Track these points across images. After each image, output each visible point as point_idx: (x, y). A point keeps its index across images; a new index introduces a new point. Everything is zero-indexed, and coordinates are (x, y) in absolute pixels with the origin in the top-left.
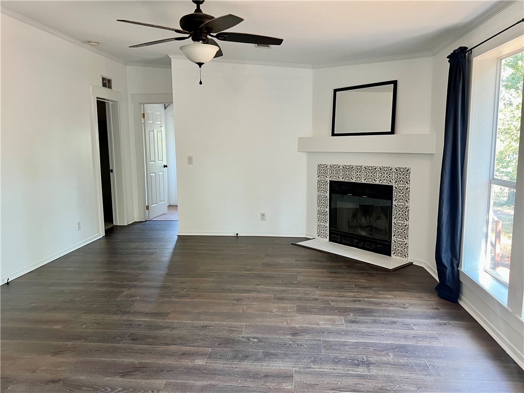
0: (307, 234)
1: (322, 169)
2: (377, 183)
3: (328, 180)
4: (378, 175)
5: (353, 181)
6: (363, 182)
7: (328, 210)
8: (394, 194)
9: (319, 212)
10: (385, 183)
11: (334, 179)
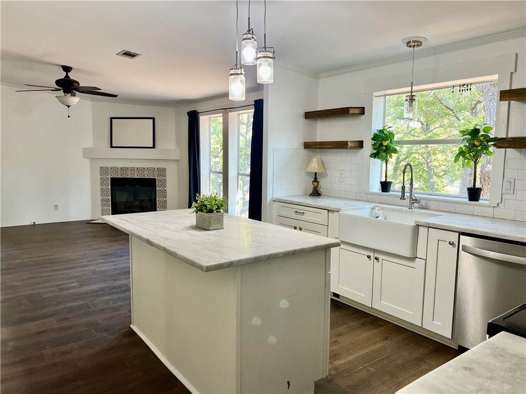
0: (92, 217)
1: (103, 170)
2: (146, 177)
3: (109, 177)
4: (146, 172)
5: (129, 177)
6: (136, 177)
7: (110, 198)
8: (157, 183)
9: (103, 200)
10: (151, 177)
11: (115, 176)
